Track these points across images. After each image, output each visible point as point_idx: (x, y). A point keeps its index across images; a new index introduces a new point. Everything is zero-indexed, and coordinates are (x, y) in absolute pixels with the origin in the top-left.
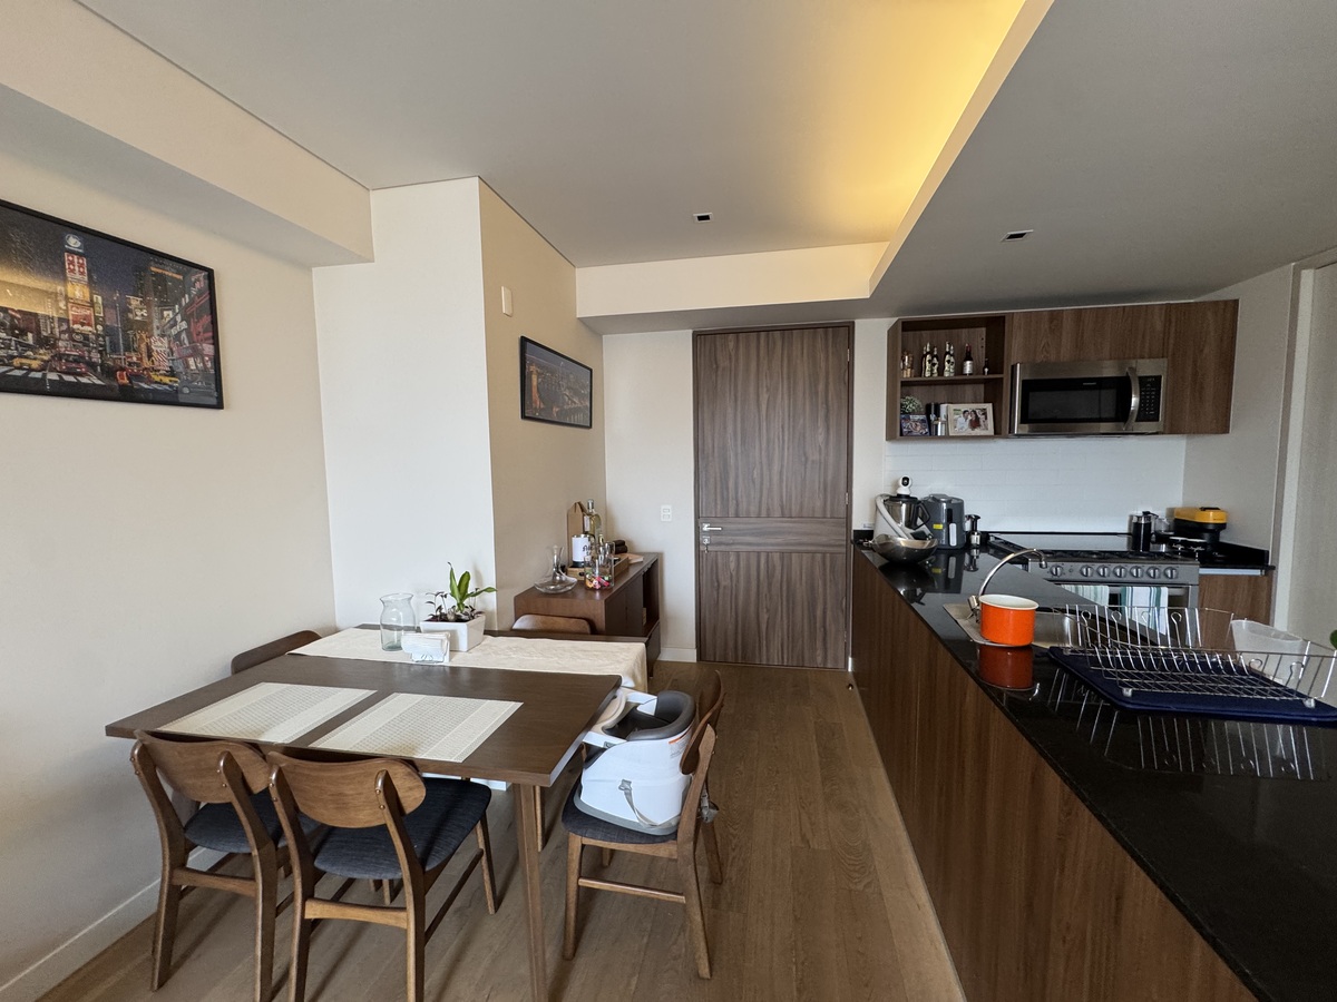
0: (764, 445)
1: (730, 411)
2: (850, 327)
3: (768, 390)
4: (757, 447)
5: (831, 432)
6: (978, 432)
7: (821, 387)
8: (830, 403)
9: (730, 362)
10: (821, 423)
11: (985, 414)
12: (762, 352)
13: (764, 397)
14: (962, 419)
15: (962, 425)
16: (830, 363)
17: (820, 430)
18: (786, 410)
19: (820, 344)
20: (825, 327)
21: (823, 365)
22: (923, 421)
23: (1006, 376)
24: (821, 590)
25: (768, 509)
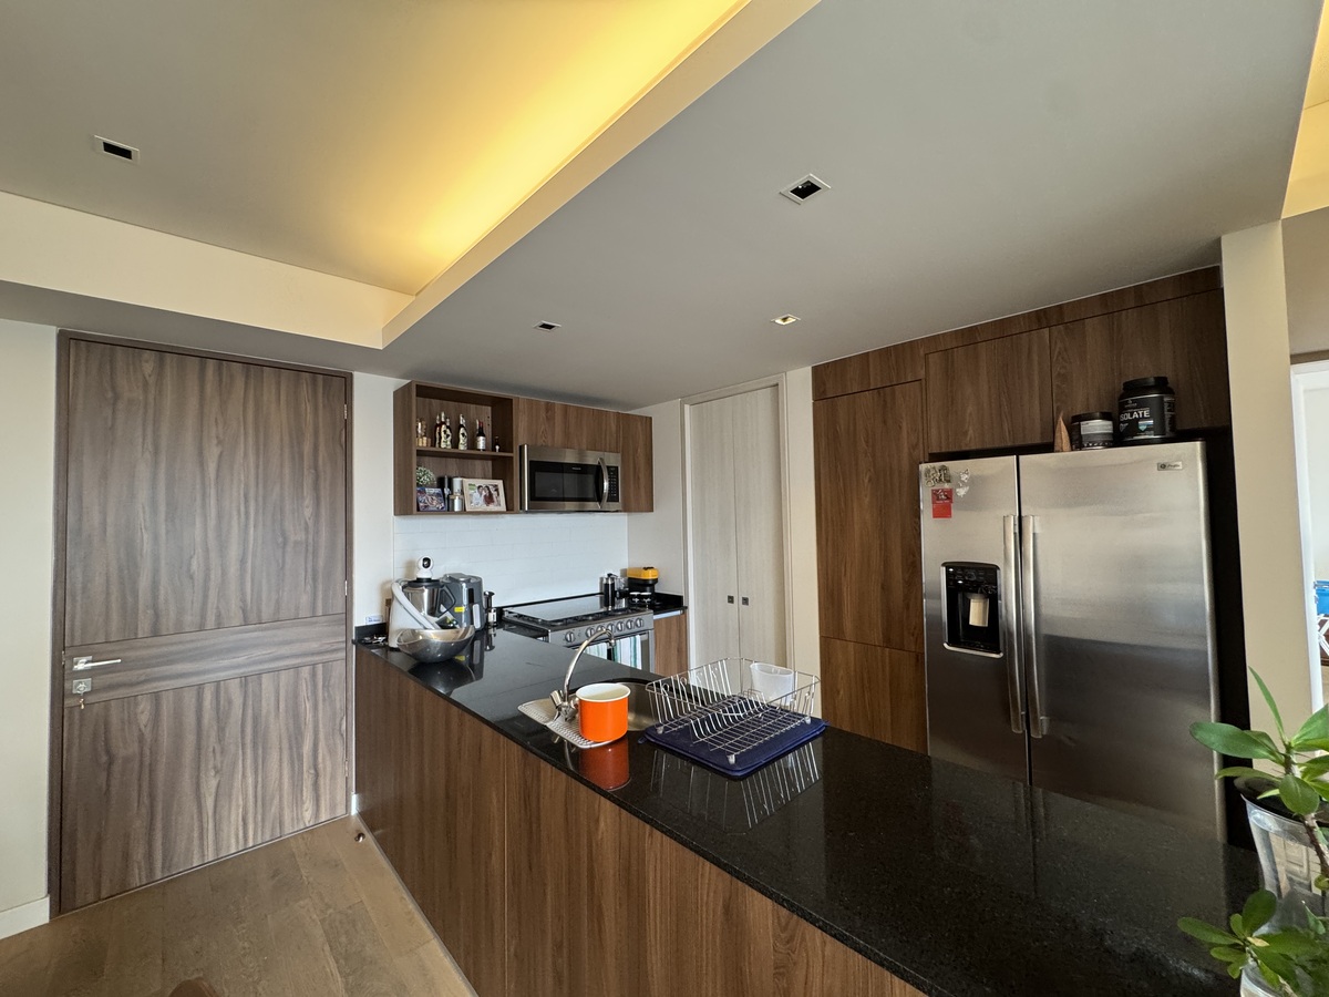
0: (212, 522)
2: (346, 381)
3: (220, 442)
4: (198, 524)
5: (323, 503)
6: (492, 507)
7: (307, 448)
8: (321, 468)
12: (209, 388)
13: (213, 453)
14: (476, 495)
15: (476, 501)
16: (321, 420)
17: (307, 502)
18: (252, 471)
19: (305, 391)
20: (314, 373)
21: (310, 417)
22: (438, 495)
23: (515, 455)
24: (309, 716)
25: (219, 616)
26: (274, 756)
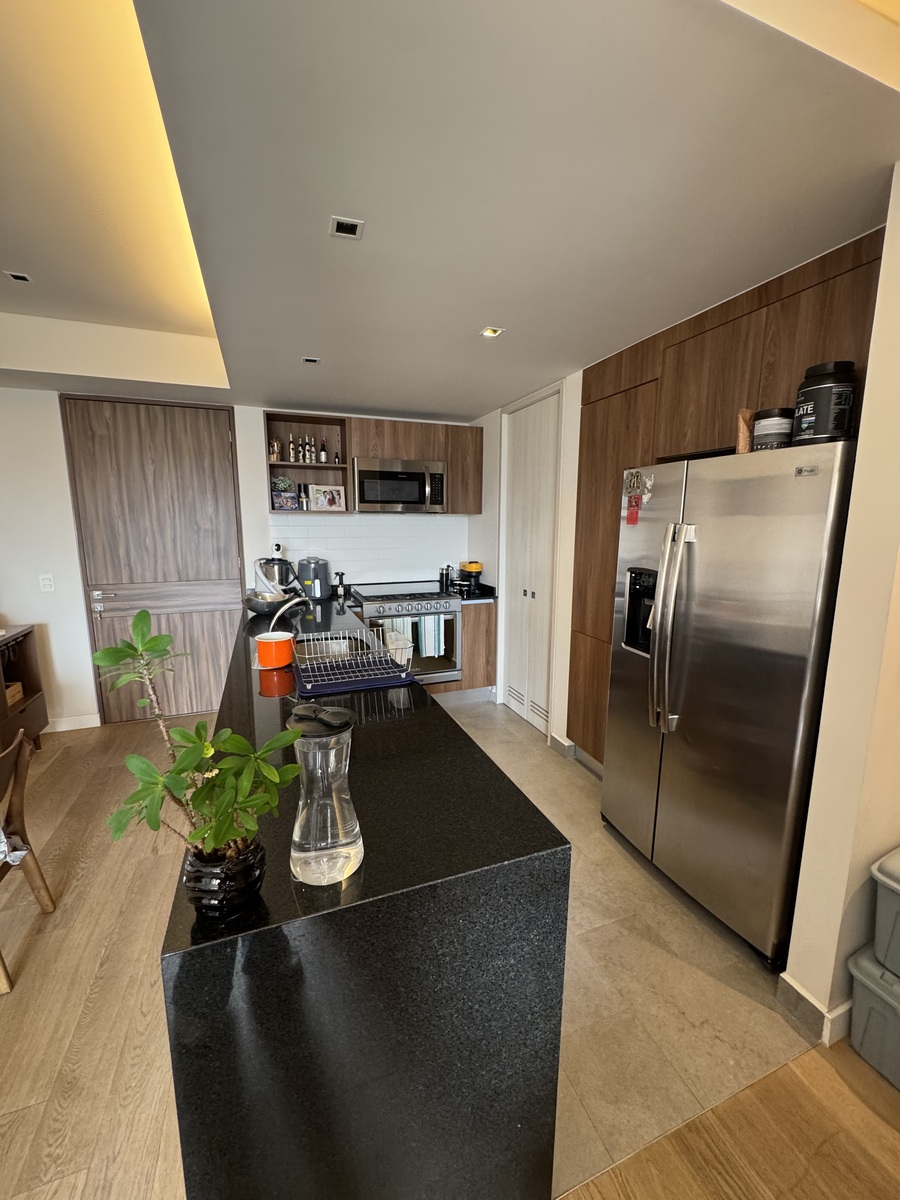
0: (155, 516)
1: (112, 479)
2: (230, 412)
3: (153, 462)
4: (147, 516)
5: (220, 503)
6: (334, 508)
7: (207, 463)
8: (217, 479)
9: (109, 430)
10: (209, 496)
11: (339, 494)
12: (143, 425)
13: (150, 469)
14: (322, 498)
15: (322, 502)
16: (214, 442)
17: (210, 502)
18: (174, 482)
19: (202, 422)
20: (207, 408)
21: (207, 442)
22: (293, 498)
23: (348, 466)
24: (222, 642)
25: (164, 575)
26: (203, 663)
